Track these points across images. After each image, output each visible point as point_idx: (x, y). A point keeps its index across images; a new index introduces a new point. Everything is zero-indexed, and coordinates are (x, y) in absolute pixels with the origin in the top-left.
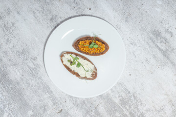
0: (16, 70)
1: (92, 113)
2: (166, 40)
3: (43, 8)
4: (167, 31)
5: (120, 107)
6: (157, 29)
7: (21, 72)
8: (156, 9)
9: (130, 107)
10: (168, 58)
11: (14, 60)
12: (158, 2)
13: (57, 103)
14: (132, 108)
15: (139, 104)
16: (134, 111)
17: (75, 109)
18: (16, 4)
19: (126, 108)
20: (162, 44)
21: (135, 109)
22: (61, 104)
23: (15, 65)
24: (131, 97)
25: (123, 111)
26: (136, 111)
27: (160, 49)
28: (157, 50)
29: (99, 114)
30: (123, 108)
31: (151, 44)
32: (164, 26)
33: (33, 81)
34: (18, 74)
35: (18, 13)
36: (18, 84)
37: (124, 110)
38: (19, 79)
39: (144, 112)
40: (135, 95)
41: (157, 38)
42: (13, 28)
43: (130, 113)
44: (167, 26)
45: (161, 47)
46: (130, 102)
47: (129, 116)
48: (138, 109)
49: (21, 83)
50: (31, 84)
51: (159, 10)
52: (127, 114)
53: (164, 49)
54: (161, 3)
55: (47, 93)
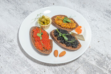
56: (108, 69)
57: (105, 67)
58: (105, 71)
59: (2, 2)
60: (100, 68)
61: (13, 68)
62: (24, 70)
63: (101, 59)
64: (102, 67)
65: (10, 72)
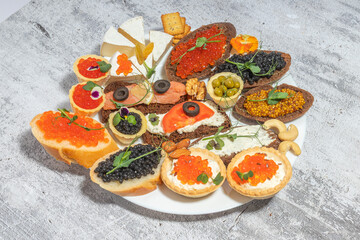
0: (26, 185)
1: (234, 234)
2: (332, 66)
3: (69, 63)
4: (327, 52)
5: (294, 207)
6: (306, 54)
7: (38, 186)
8: (291, 25)
9: (316, 201)
10: (352, 93)
11: (17, 164)
12: (289, 16)
13: (140, 232)
14: (322, 202)
15: (333, 189)
16: (328, 207)
17: (190, 236)
18: (10, 66)
19: (308, 205)
20: (327, 73)
21: (329, 203)
22: (151, 232)
23: (20, 175)
24: (308, 180)
25: (304, 213)
26: (333, 205)
27: (329, 83)
28: (323, 84)
29: (250, 232)
30: (300, 207)
31: (307, 77)
32: (318, 46)
33: (70, 199)
34: (32, 191)
35: (16, 79)
36: (34, 213)
37: (305, 209)
38: (34, 202)
39: (352, 204)
40: (317, 175)
41: (314, 67)
42: (8, 107)
43: (322, 213)
44: (324, 46)
45: (328, 79)
46: (311, 191)
47: (322, 220)
48: (335, 202)
49: (40, 212)
50: (67, 205)
51: (296, 27)
52: (316, 215)
53: (336, 81)
54: (295, 16)
55: (111, 217)
56: (318, 208)
57: (311, 204)
58: (311, 214)
59: (29, 50)
60: (297, 205)
61: (79, 222)
62: (110, 224)
63: (300, 183)
64: (303, 203)
65: (74, 233)
